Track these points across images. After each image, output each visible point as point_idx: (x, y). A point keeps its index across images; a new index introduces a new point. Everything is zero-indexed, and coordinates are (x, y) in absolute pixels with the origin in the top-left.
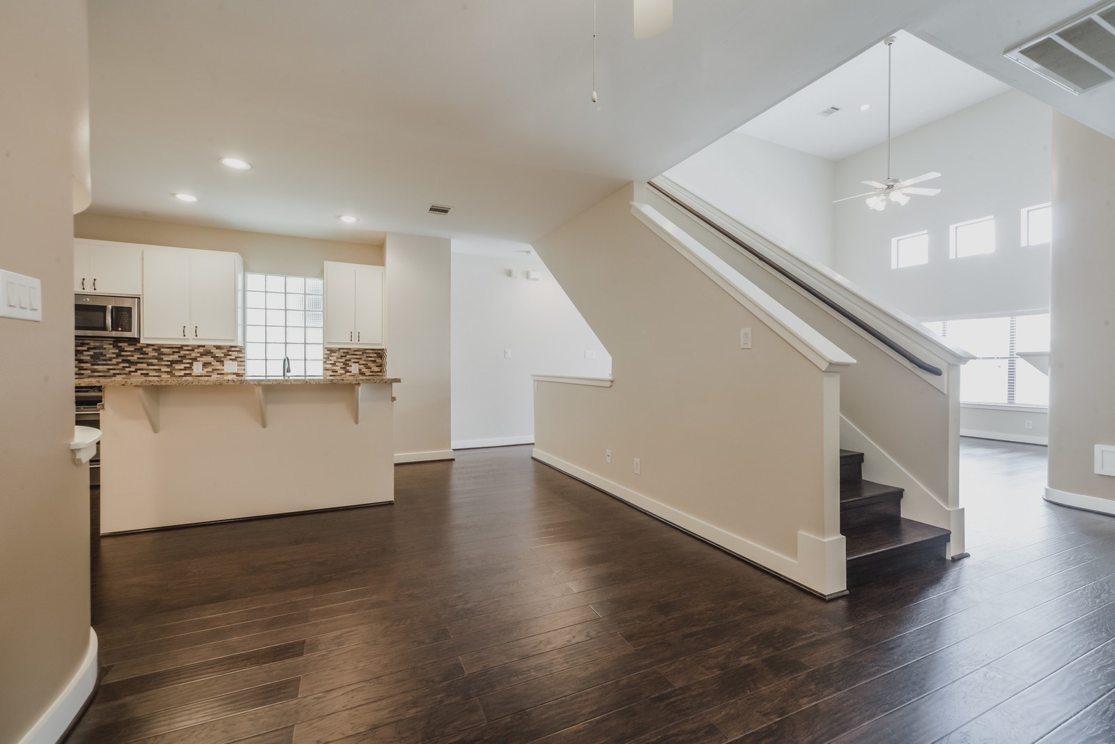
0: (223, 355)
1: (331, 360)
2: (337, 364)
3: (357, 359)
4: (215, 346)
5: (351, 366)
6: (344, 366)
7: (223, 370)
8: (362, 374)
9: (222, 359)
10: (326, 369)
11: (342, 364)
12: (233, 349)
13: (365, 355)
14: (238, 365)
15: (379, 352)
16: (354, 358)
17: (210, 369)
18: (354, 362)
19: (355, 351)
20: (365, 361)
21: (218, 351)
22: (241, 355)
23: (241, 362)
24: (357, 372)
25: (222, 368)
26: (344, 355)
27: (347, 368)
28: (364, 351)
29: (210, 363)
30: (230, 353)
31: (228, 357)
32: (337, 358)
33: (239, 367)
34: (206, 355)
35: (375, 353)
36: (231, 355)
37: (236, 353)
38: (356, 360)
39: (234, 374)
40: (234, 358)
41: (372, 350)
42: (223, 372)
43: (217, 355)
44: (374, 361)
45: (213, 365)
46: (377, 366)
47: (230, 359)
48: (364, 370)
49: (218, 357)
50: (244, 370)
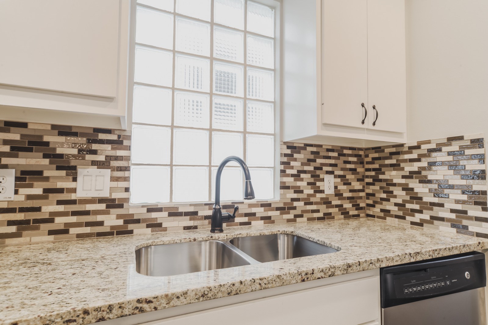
0: (75, 151)
1: (292, 168)
2: (302, 176)
3: (331, 165)
4: (54, 127)
5: (323, 180)
6: (312, 180)
7: (74, 190)
8: (339, 195)
9: (73, 163)
10: (284, 187)
11: (309, 176)
12: (102, 136)
13: (343, 158)
14: (114, 179)
15: (361, 153)
16: (326, 165)
17: (37, 190)
18: (328, 173)
19: (328, 150)
20: (342, 169)
21: (62, 139)
22: (120, 153)
23: (120, 169)
24: (332, 191)
25: (71, 185)
26: (312, 157)
27: (318, 184)
28: (340, 151)
29: (40, 173)
30: (95, 147)
31: (89, 157)
32: (303, 164)
33: (115, 184)
34: (30, 150)
35: (356, 156)
36: (95, 152)
37: (109, 147)
38: (330, 169)
39: (101, 201)
40: (102, 158)
41: (350, 148)
42: (73, 197)
43: (59, 151)
44: (354, 171)
45: (47, 179)
46: (358, 180)
47: (94, 163)
48: (342, 187)
49: (61, 156)
50: (127, 190)
